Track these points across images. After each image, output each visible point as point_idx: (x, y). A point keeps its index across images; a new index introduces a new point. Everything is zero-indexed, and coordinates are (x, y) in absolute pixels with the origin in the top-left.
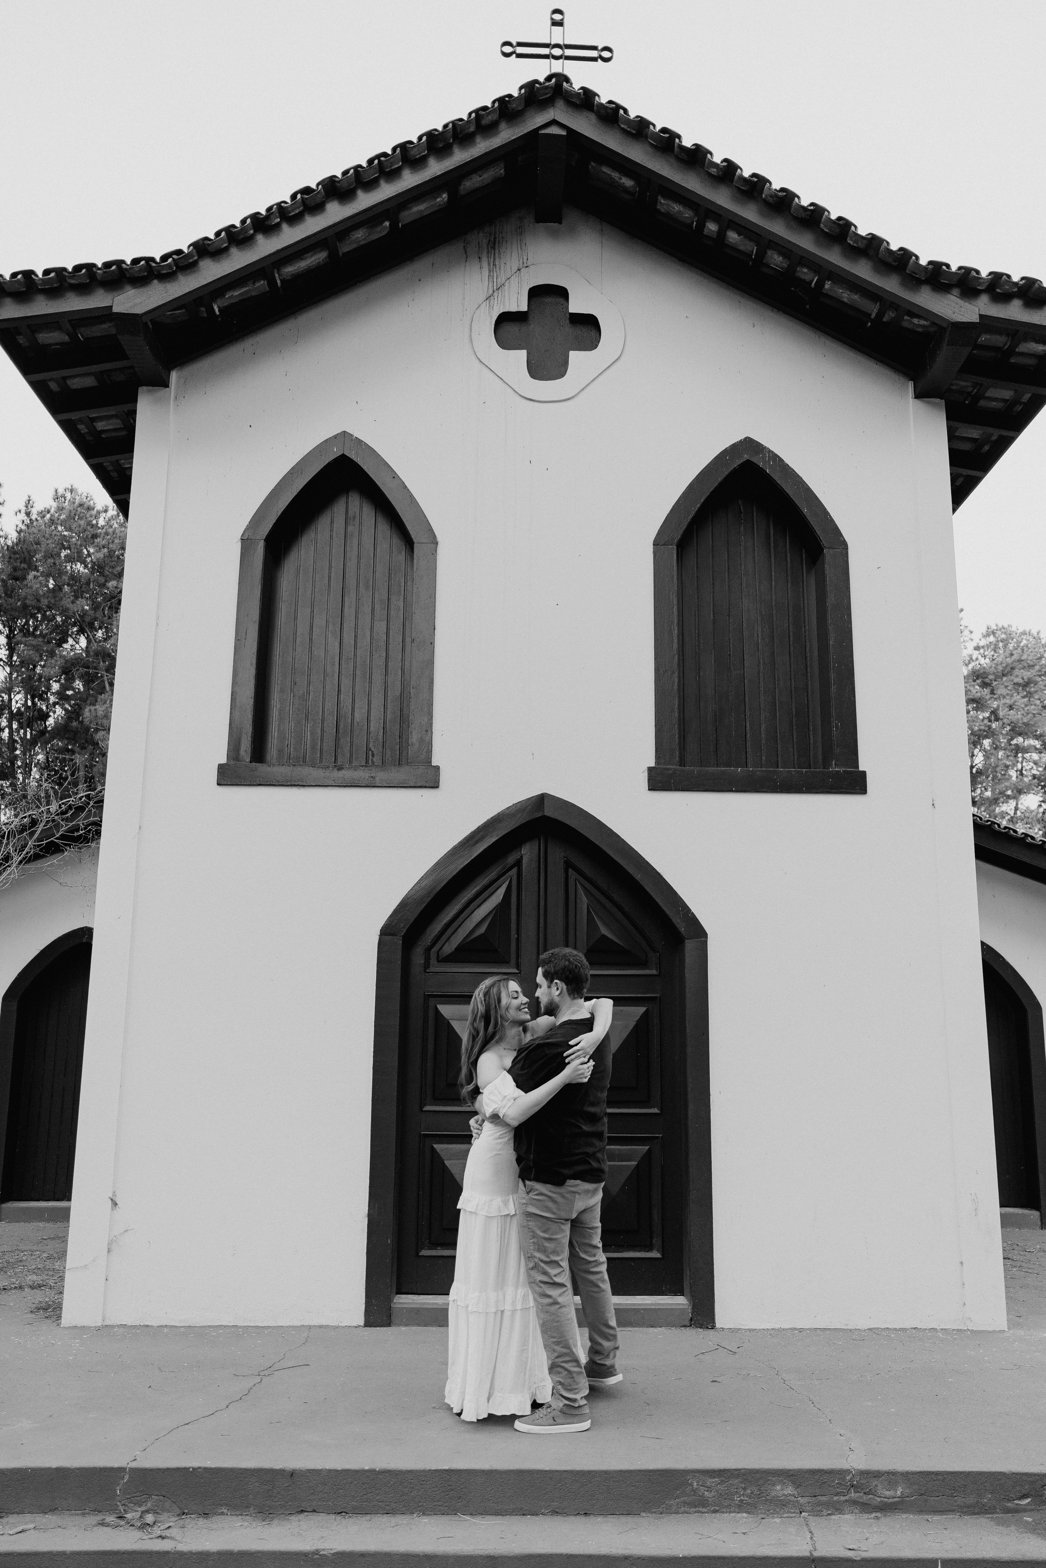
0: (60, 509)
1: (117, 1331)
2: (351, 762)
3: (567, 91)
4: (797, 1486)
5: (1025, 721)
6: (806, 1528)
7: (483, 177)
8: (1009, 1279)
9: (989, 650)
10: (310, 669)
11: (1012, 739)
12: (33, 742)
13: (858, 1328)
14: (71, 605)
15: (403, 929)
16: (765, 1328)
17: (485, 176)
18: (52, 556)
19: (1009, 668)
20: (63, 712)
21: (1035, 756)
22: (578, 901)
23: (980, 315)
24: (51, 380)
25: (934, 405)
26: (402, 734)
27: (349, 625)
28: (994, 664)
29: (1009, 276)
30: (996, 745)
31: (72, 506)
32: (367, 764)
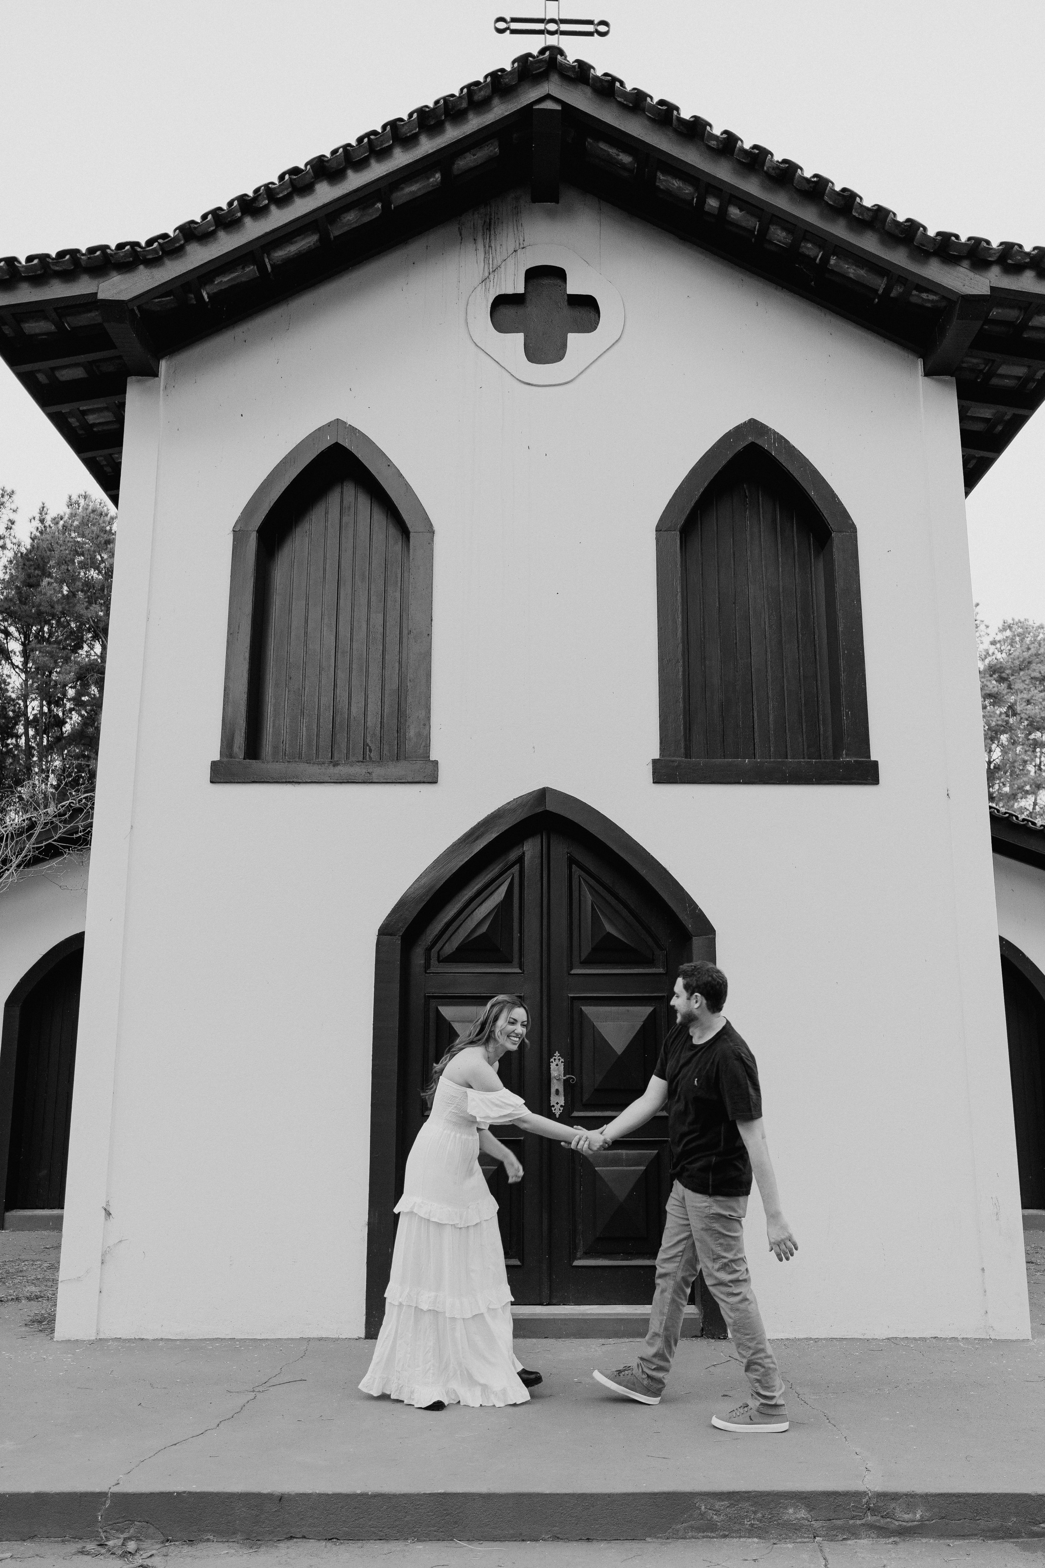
0: (73, 516)
1: (110, 1345)
2: (347, 758)
3: (561, 64)
4: (811, 1508)
6: (820, 1554)
7: (477, 156)
8: (1033, 1284)
9: (1006, 644)
10: (305, 663)
11: (1030, 734)
12: (50, 748)
13: (875, 1337)
14: (85, 611)
15: (402, 928)
16: (780, 1337)
17: (479, 154)
18: (65, 562)
19: (1026, 663)
20: (80, 718)
22: (582, 898)
23: (991, 287)
24: (39, 371)
25: (946, 383)
26: (400, 729)
27: (345, 617)
28: (1011, 658)
29: (1020, 246)
30: (1014, 741)
31: (85, 512)
32: (364, 759)
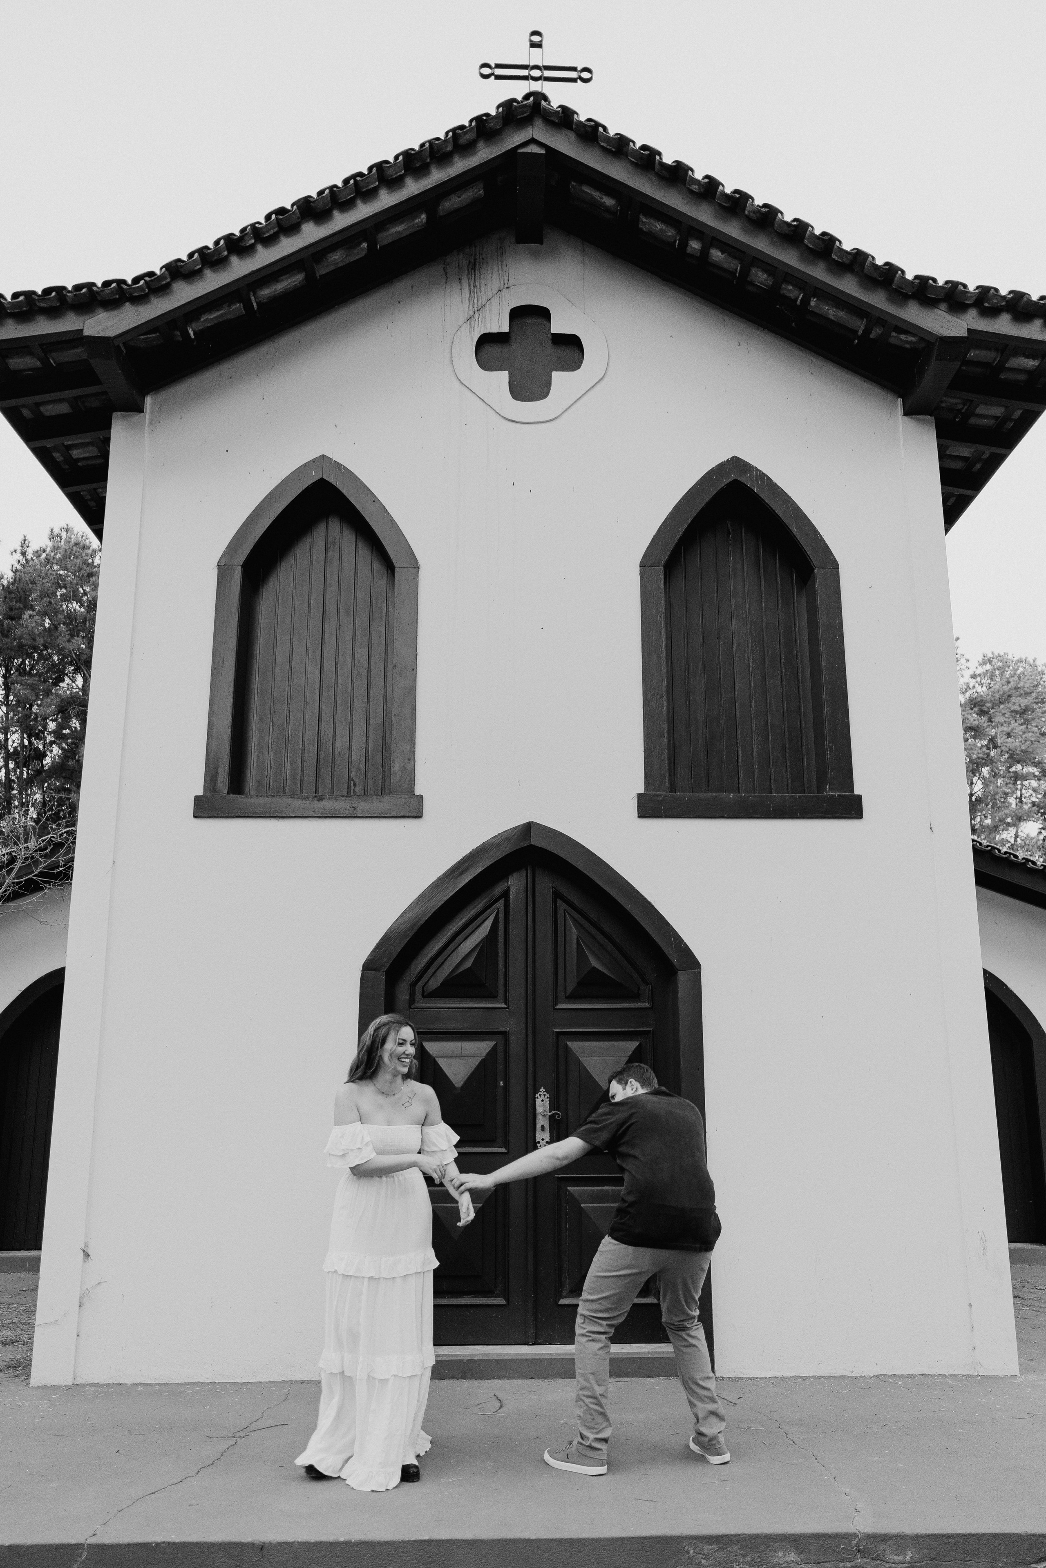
0: (55, 548)
1: (87, 1391)
2: (332, 792)
3: (545, 109)
4: (800, 1551)
5: (1023, 748)
7: (462, 197)
8: (1020, 1319)
9: (986, 678)
10: (289, 698)
11: (1011, 767)
12: (30, 782)
13: (863, 1375)
14: (67, 644)
15: (387, 963)
16: (767, 1376)
17: (464, 196)
18: (47, 595)
19: (1006, 696)
20: (60, 752)
21: (1034, 784)
22: (568, 933)
24: (24, 406)
25: (923, 422)
26: (385, 763)
27: (329, 652)
28: (991, 692)
29: (996, 290)
30: (995, 773)
31: (68, 545)
32: (349, 794)
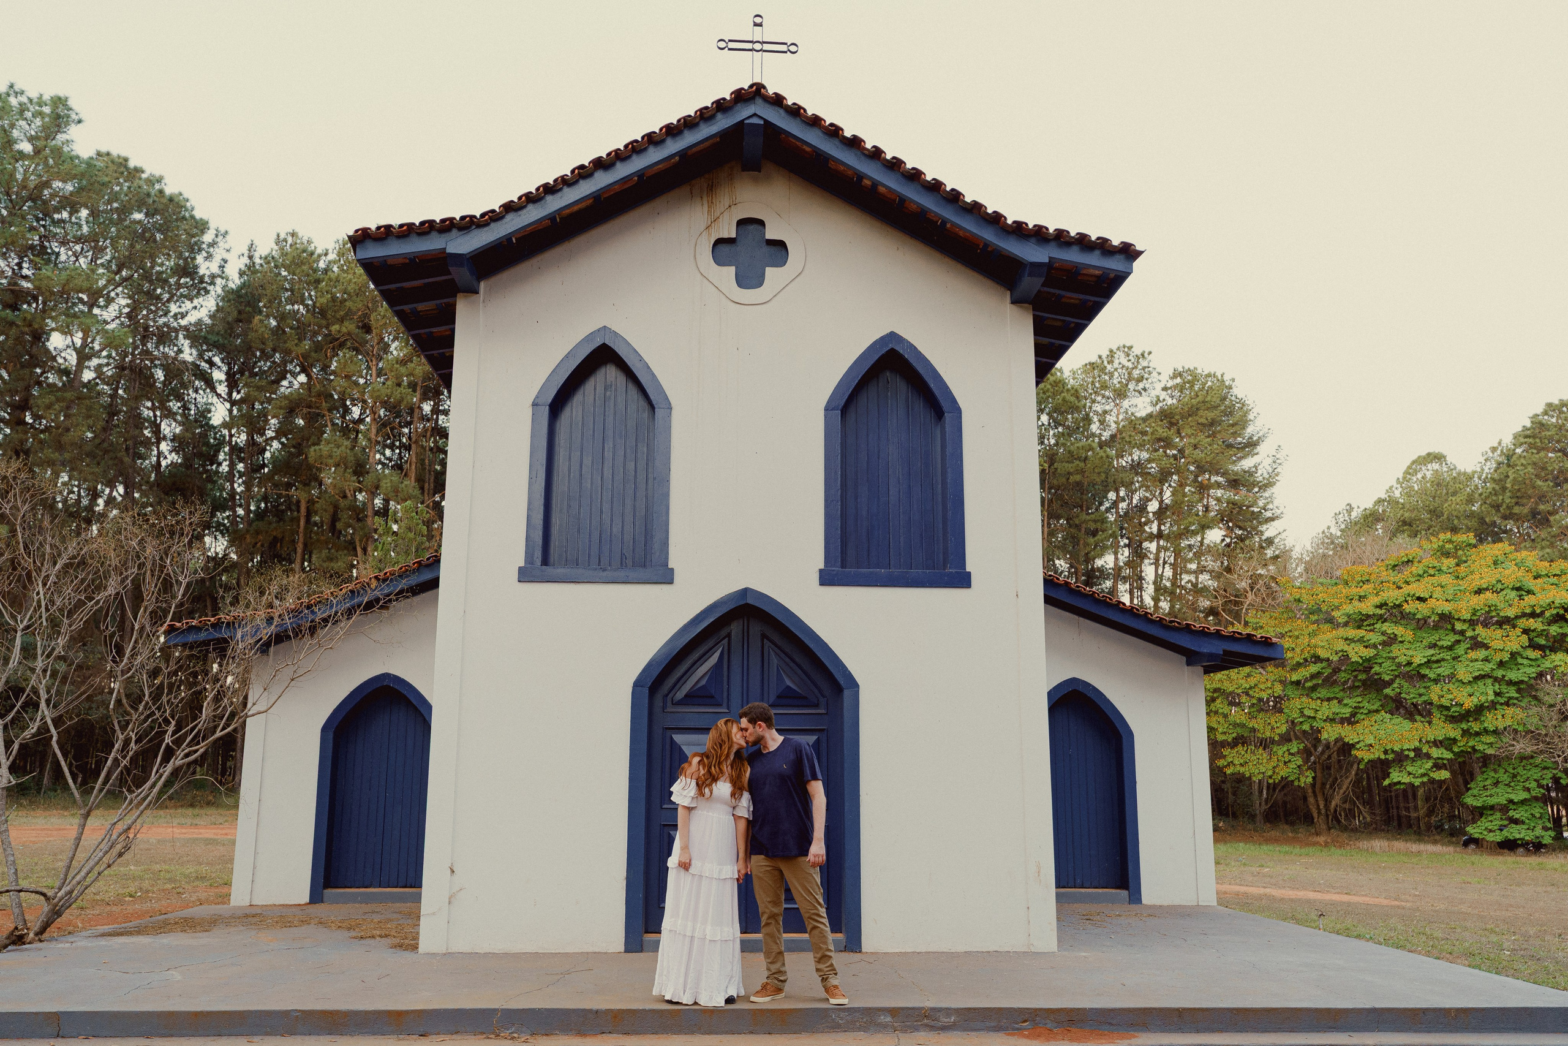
0: (283, 254)
2: (610, 565)
3: (764, 95)
4: (893, 1016)
5: (1209, 459)
10: (580, 496)
11: (1198, 476)
15: (649, 682)
19: (1194, 409)
21: (1219, 493)
22: (770, 662)
23: (1049, 257)
25: (1025, 309)
29: (1068, 232)
32: (623, 565)
